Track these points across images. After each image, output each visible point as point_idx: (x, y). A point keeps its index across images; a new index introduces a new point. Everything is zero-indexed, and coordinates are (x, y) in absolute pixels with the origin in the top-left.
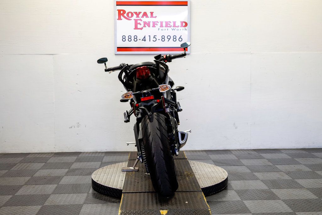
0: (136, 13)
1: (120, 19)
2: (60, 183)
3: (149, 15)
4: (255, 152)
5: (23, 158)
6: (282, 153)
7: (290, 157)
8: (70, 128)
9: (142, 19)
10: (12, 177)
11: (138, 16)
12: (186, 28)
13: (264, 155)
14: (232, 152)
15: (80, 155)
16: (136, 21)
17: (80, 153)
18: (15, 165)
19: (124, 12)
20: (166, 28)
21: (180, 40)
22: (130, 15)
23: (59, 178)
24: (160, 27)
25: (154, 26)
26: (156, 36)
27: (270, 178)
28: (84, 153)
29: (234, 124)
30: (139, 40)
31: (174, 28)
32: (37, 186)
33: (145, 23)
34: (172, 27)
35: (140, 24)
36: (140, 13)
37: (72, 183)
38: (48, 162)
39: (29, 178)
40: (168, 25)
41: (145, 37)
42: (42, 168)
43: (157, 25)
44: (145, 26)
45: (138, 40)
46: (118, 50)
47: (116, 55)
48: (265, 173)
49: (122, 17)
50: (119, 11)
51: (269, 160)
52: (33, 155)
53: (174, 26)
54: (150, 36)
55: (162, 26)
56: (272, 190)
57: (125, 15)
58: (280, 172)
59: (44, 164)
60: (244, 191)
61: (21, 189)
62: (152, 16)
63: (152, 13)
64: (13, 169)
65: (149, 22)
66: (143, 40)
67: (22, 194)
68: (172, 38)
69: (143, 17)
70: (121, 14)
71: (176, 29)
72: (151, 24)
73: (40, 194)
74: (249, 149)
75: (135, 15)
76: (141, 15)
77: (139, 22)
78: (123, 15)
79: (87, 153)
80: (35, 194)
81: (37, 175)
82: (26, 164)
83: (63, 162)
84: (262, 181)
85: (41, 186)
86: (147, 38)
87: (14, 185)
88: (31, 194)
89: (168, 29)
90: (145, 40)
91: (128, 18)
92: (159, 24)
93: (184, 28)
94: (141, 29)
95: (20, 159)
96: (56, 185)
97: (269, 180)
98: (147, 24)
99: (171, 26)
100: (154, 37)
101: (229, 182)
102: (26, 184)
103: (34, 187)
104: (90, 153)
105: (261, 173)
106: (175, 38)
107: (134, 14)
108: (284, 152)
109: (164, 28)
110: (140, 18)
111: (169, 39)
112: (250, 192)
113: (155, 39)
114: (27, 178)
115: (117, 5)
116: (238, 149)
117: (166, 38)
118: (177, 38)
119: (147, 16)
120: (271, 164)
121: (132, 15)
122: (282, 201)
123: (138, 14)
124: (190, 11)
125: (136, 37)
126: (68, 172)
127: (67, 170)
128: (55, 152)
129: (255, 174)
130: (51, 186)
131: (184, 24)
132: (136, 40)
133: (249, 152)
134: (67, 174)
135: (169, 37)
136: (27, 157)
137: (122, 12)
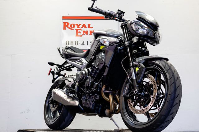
0: (77, 25)
3: (87, 26)
8: (21, 113)
9: (81, 29)
16: (77, 30)
19: (68, 24)
22: (73, 26)
30: (80, 44)
33: (84, 32)
36: (80, 25)
41: (84, 42)
44: (84, 34)
45: (78, 44)
49: (66, 28)
50: (64, 23)
54: (87, 41)
57: (69, 26)
62: (89, 27)
63: (89, 25)
65: (87, 31)
66: (82, 44)
69: (82, 27)
72: (89, 33)
75: (76, 27)
76: (81, 26)
77: (79, 31)
78: (67, 26)
86: (86, 43)
90: (84, 44)
91: (71, 28)
94: (81, 36)
107: (76, 25)
110: (80, 28)
115: (63, 19)
119: (85, 27)
121: (74, 26)
123: (78, 26)
125: (76, 42)
132: (76, 44)
137: (66, 24)
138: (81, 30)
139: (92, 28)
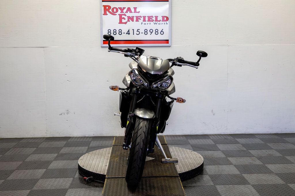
0: (120, 8)
1: (105, 14)
2: (48, 168)
3: (133, 10)
4: (231, 137)
5: (16, 143)
6: (256, 138)
7: (263, 143)
8: (60, 115)
10: (5, 161)
11: (122, 12)
12: (167, 22)
13: (239, 140)
14: (210, 136)
15: (69, 140)
16: (120, 16)
17: (69, 138)
18: (9, 149)
19: (109, 7)
20: (149, 22)
21: (162, 33)
22: (115, 10)
23: (49, 163)
24: (143, 21)
25: (137, 21)
26: (139, 30)
27: (243, 163)
28: (73, 137)
29: (212, 111)
30: (124, 33)
31: (156, 22)
32: (27, 171)
33: (129, 18)
34: (154, 22)
35: (125, 19)
36: (124, 8)
37: (60, 168)
38: (40, 147)
39: (21, 162)
40: (151, 20)
41: (129, 31)
42: (34, 153)
43: (140, 19)
44: (129, 21)
45: (122, 33)
46: (104, 43)
47: (102, 47)
48: (238, 158)
49: (107, 13)
50: (105, 7)
51: (243, 145)
52: (26, 140)
53: (156, 20)
54: (133, 30)
55: (144, 20)
56: (243, 175)
57: (111, 10)
58: (252, 157)
59: (35, 148)
60: (217, 176)
61: (12, 174)
63: (135, 8)
64: (6, 154)
65: (133, 17)
66: (127, 33)
67: (13, 179)
68: (154, 32)
69: (127, 12)
70: (106, 9)
71: (158, 24)
72: (135, 19)
73: (30, 178)
74: (226, 134)
78: (108, 10)
79: (76, 138)
80: (25, 178)
81: (29, 159)
82: (19, 149)
83: (53, 146)
84: (235, 166)
85: (31, 171)
86: (131, 32)
87: (6, 169)
88: (21, 178)
89: (150, 23)
90: (129, 34)
92: (142, 19)
93: (165, 22)
95: (14, 144)
96: (45, 170)
97: (242, 165)
98: (131, 19)
99: (153, 20)
100: (137, 31)
101: (204, 167)
102: (18, 168)
103: (24, 172)
104: (79, 137)
105: (235, 158)
106: (157, 32)
107: (118, 9)
108: (257, 137)
109: (147, 22)
110: (124, 13)
111: (152, 32)
112: (223, 177)
113: (138, 33)
114: (19, 163)
115: (103, 1)
116: (215, 134)
117: (148, 32)
118: (159, 32)
120: (245, 149)
122: (251, 186)
124: (171, 7)
125: (120, 31)
126: (57, 157)
127: (56, 155)
128: (46, 137)
129: (229, 158)
130: (40, 170)
131: (165, 19)
132: (120, 33)
133: (226, 137)
134: (56, 159)
135: (151, 31)
136: (21, 142)
137: (107, 8)
138: (125, 15)
139: (139, 12)
